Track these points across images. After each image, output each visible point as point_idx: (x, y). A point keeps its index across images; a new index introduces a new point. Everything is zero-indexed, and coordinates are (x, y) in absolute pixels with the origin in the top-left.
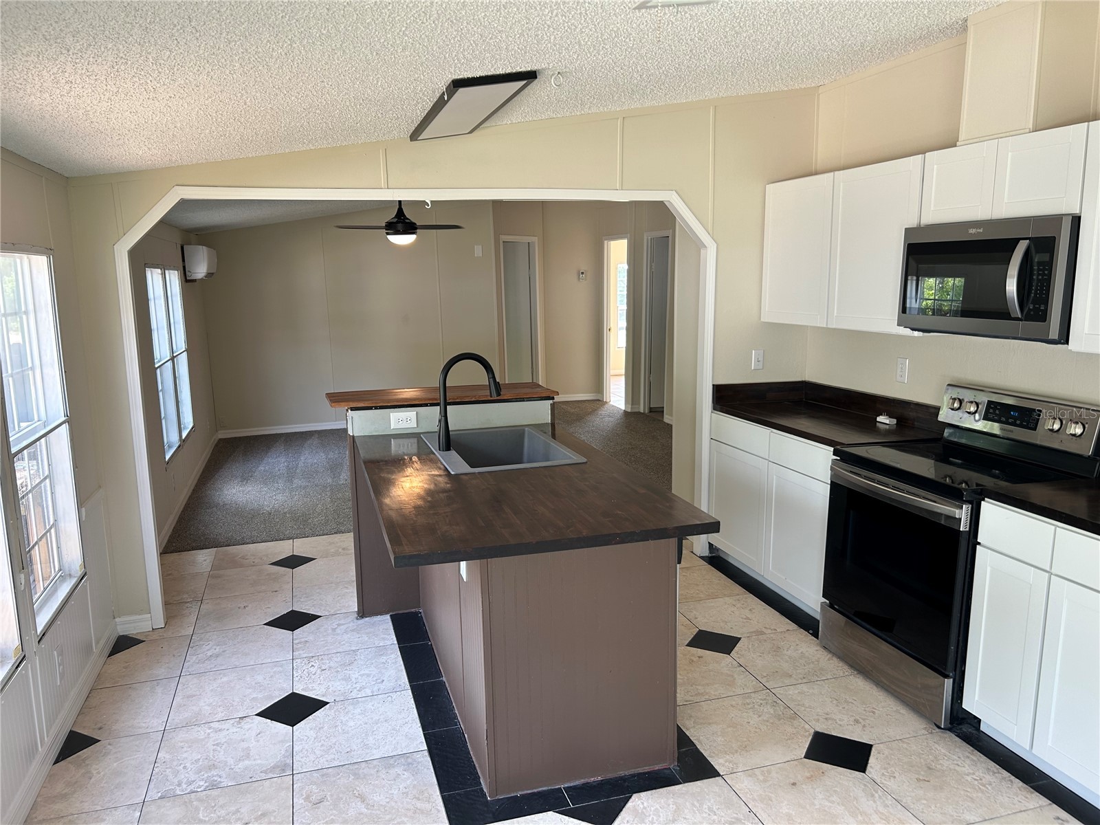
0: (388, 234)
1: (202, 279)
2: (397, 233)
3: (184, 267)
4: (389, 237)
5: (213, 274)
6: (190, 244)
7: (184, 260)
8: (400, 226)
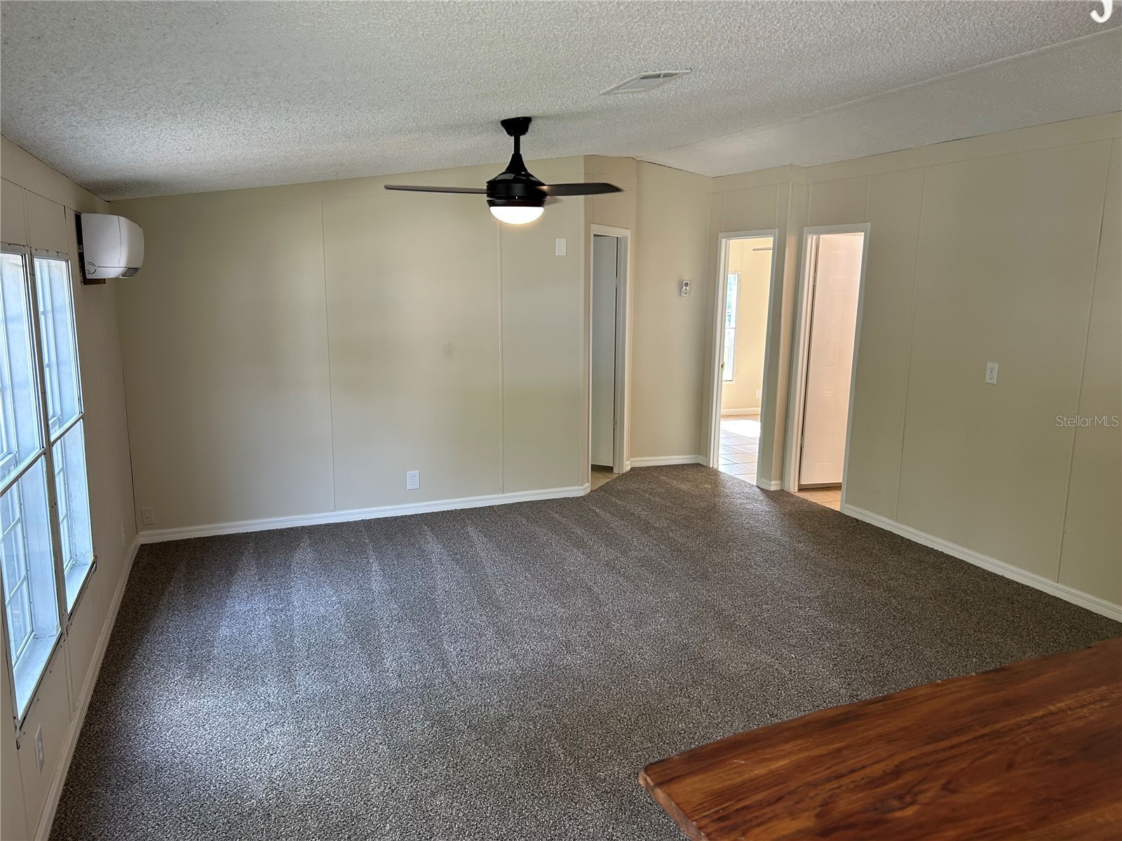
0: (492, 204)
1: (116, 279)
2: (510, 201)
3: (81, 256)
4: (494, 210)
5: (136, 270)
6: (93, 211)
7: (80, 241)
8: (518, 190)
